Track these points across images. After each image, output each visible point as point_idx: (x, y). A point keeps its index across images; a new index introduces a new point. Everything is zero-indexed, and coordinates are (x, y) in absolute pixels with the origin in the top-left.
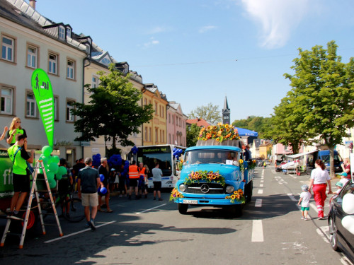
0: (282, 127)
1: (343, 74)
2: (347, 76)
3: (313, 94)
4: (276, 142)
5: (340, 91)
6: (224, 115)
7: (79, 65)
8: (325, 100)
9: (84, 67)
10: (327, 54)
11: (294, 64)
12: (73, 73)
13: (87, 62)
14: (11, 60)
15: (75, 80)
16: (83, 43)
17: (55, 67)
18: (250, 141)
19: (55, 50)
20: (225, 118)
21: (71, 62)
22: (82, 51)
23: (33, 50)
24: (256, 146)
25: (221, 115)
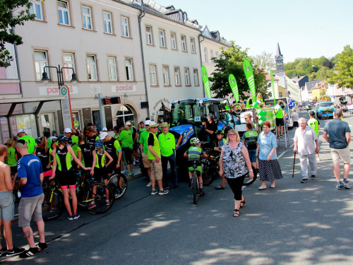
0: (347, 73)
4: (332, 83)
6: (277, 61)
7: (196, 41)
9: (199, 42)
12: (193, 47)
13: (201, 38)
14: (164, 46)
15: (195, 53)
16: (193, 22)
17: (184, 45)
18: (302, 84)
19: (184, 33)
20: (278, 64)
21: (192, 40)
22: (197, 30)
23: (172, 36)
24: (309, 89)
25: (275, 62)
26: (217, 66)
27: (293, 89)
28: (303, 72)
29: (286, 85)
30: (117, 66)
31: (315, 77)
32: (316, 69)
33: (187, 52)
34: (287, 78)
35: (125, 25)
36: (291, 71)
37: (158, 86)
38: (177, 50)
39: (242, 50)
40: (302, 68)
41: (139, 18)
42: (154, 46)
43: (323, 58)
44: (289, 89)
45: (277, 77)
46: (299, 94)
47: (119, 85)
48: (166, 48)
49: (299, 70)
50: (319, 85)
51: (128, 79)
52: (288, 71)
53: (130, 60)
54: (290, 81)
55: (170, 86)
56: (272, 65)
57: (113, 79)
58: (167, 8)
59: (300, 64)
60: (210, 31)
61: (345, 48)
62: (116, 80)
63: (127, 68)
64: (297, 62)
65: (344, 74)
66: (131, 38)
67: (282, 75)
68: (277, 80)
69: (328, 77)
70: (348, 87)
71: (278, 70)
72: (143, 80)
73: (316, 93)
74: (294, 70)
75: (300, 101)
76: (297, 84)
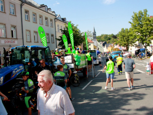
0: (123, 40)
1: (150, 21)
2: (152, 22)
3: (140, 29)
5: (150, 28)
7: (54, 21)
8: (144, 31)
9: (55, 22)
10: (143, 14)
11: (132, 18)
12: (52, 24)
13: (56, 20)
14: (35, 22)
15: (53, 27)
16: (53, 12)
17: (47, 23)
18: (104, 45)
19: (47, 16)
20: (94, 36)
21: (51, 20)
22: (54, 16)
23: (40, 17)
24: (107, 47)
25: (92, 35)
26: (63, 33)
27: (100, 47)
28: (104, 40)
29: (97, 45)
30: (6, 30)
31: (109, 42)
32: (110, 39)
33: (48, 26)
34: (98, 42)
35: (12, 8)
36: (99, 39)
37: (31, 42)
38: (43, 24)
39: (75, 26)
40: (104, 38)
41: (21, 6)
42: (29, 21)
43: (112, 34)
44: (98, 47)
45: (93, 41)
46: (103, 49)
47: (6, 40)
48: (36, 23)
49: (103, 39)
50: (111, 45)
51: (13, 37)
52: (98, 39)
53: (15, 27)
54: (99, 43)
55: (38, 42)
56: (91, 36)
57: (3, 37)
58: (41, 5)
59: (103, 36)
60: (62, 18)
61: (122, 29)
62: (5, 37)
63: (12, 31)
64: (102, 36)
65: (121, 40)
66: (15, 16)
67: (95, 41)
68: (93, 43)
69: (115, 41)
70: (123, 46)
71: (94, 38)
72: (22, 38)
73: (110, 49)
74: (101, 39)
75: (103, 52)
76: (102, 45)
